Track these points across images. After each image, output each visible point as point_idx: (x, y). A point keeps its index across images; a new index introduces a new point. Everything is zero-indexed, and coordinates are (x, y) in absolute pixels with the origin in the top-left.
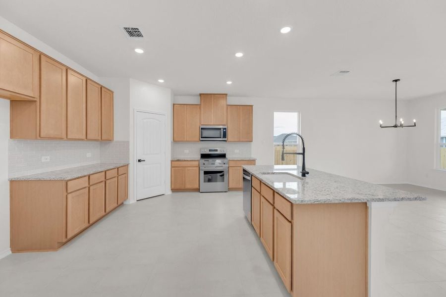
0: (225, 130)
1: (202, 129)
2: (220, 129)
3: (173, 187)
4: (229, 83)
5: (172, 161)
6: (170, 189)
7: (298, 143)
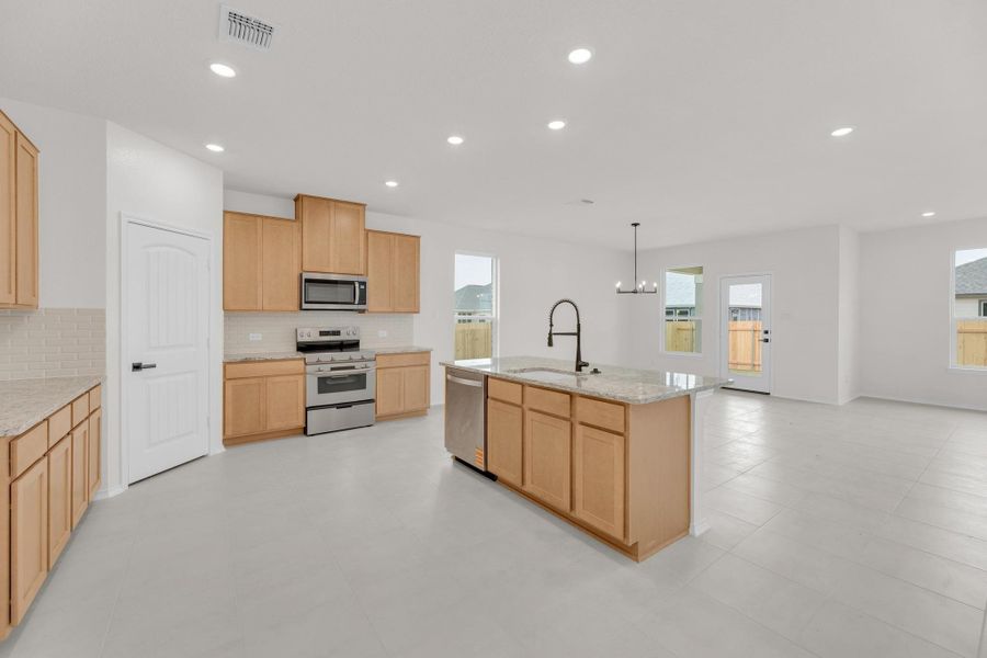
0: (363, 287)
1: (307, 281)
2: (352, 283)
3: (229, 433)
4: (392, 184)
5: (225, 364)
6: (221, 437)
7: (494, 316)
